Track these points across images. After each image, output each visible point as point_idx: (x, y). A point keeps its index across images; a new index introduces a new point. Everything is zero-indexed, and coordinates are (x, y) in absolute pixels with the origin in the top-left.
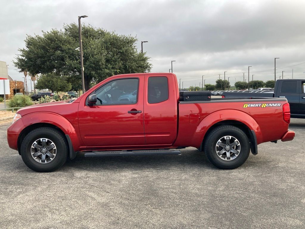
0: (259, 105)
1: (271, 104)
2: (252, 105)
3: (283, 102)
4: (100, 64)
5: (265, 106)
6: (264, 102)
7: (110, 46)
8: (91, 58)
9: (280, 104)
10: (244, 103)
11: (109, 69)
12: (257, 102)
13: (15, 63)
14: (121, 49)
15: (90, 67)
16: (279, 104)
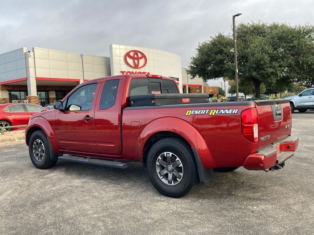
0: (206, 112)
1: (223, 110)
2: (196, 112)
3: (242, 107)
4: (262, 63)
5: (213, 114)
6: (213, 108)
7: (278, 41)
8: (250, 57)
9: (237, 110)
10: (188, 108)
11: (274, 68)
12: (204, 108)
13: (187, 71)
14: (292, 42)
15: (252, 67)
16: (235, 110)
